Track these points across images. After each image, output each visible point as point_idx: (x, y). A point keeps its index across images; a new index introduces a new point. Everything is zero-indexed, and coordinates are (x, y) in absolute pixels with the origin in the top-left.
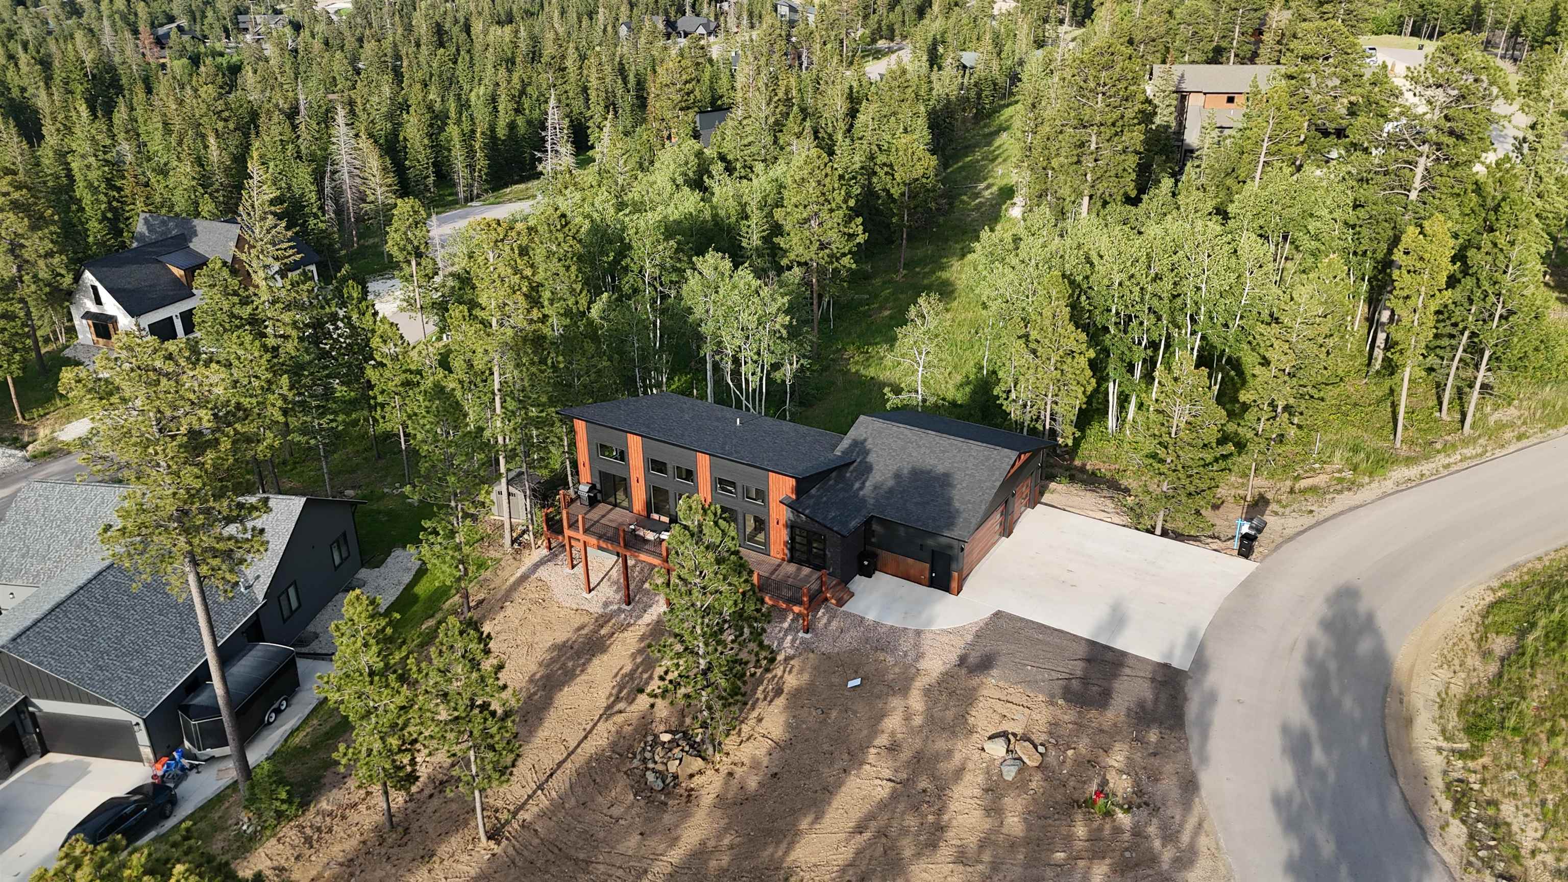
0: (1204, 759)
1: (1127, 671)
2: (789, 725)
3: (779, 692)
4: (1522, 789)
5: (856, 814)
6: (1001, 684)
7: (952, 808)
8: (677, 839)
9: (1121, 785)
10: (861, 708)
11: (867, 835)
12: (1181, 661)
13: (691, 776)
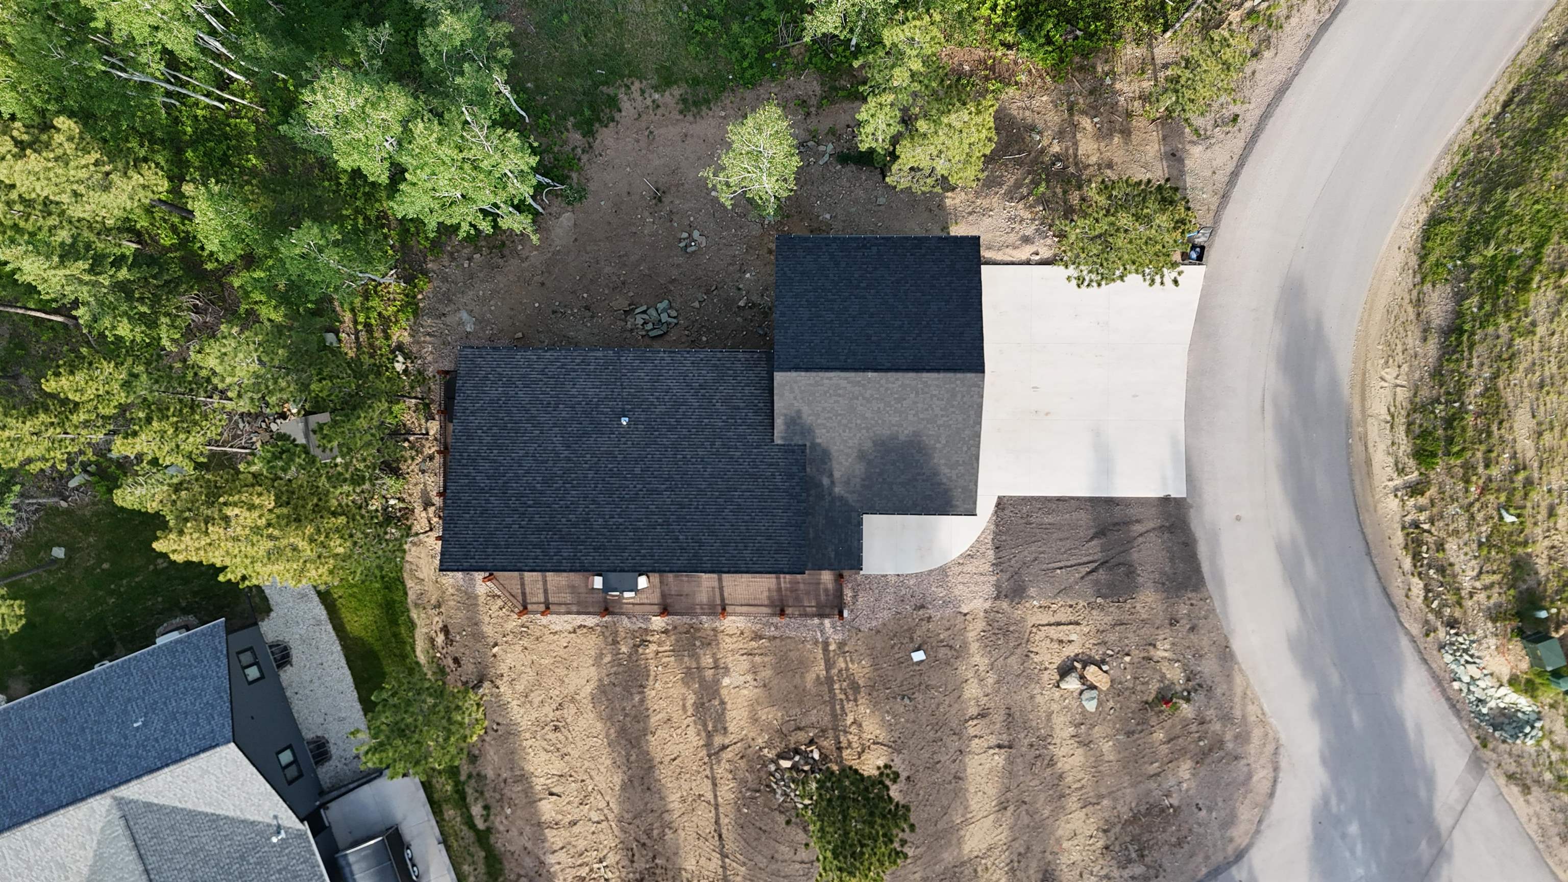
1: (1136, 528)
2: (889, 724)
3: (855, 687)
4: (1463, 525)
5: (993, 791)
6: (1043, 603)
7: (1059, 754)
9: (1174, 673)
10: (942, 682)
12: (1177, 490)
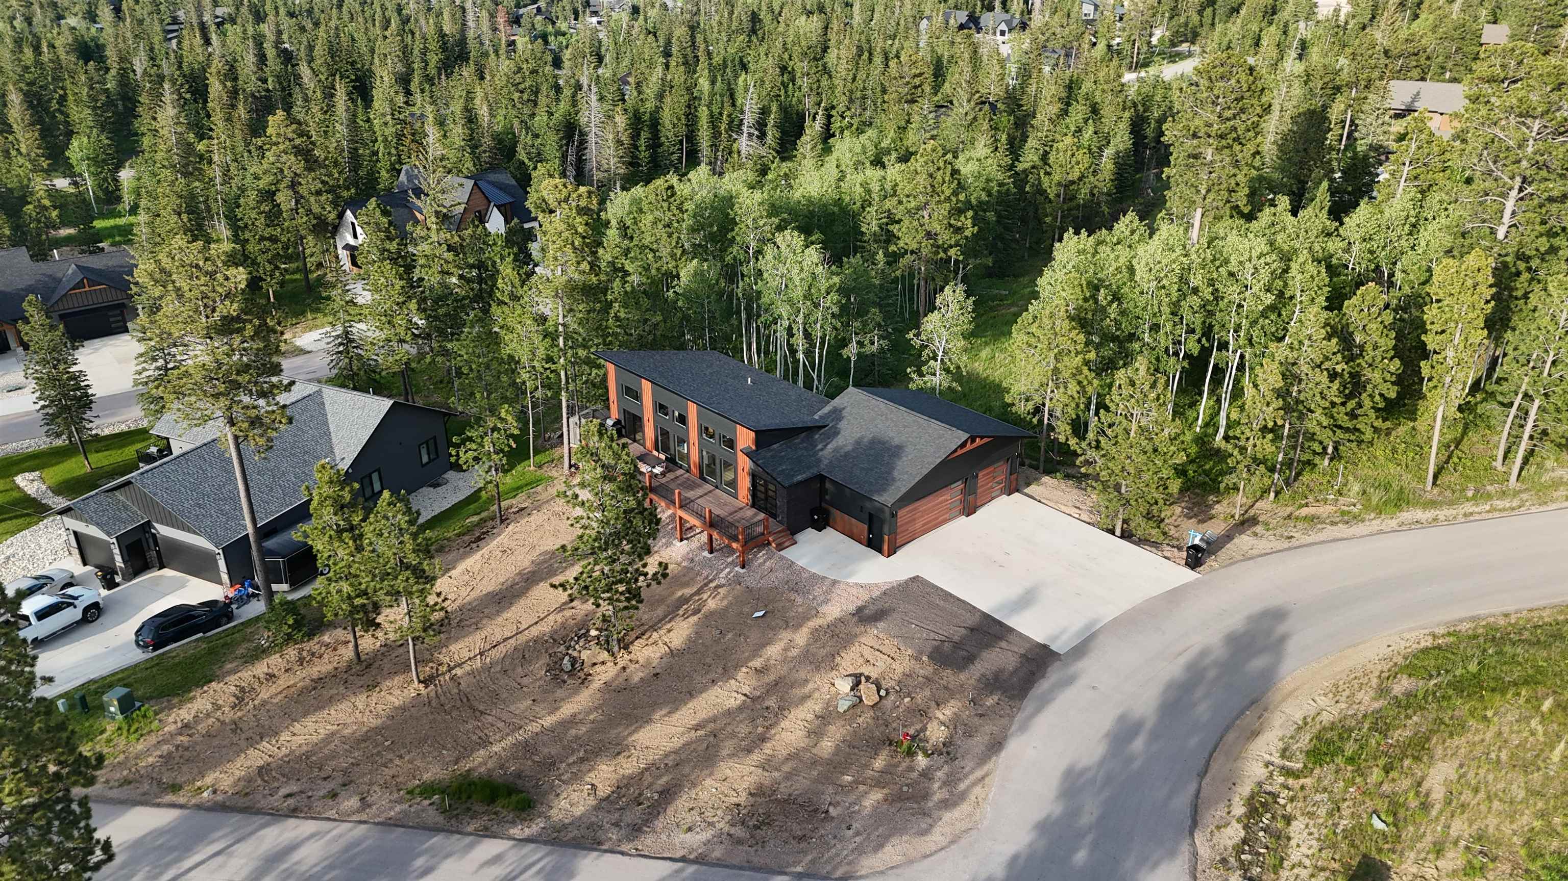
0: (1023, 728)
1: (1003, 644)
2: (689, 639)
3: (696, 611)
4: (1322, 812)
5: (703, 715)
6: (881, 636)
7: (782, 725)
8: (557, 709)
9: (936, 733)
10: (754, 636)
11: (701, 733)
12: (1061, 645)
13: (595, 664)
